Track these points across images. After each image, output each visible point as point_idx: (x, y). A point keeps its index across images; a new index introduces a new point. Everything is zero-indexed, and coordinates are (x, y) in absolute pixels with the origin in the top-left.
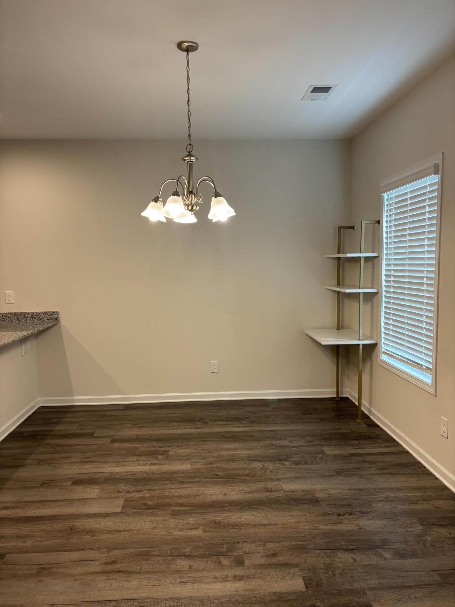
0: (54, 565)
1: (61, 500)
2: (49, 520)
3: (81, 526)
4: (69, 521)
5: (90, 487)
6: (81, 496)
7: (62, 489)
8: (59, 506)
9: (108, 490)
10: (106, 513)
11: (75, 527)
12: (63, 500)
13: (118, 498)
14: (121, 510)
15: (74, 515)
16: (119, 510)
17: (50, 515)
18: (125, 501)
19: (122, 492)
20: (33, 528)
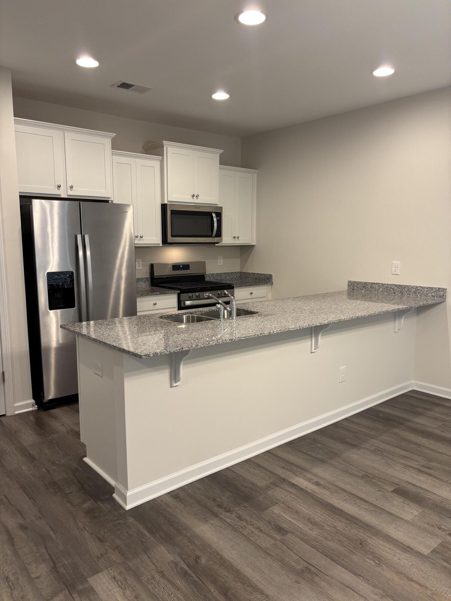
0: (321, 574)
1: (372, 504)
2: (347, 519)
3: (373, 545)
4: (364, 532)
5: (411, 504)
6: (394, 510)
7: (380, 491)
8: (366, 509)
9: (429, 519)
10: (409, 547)
11: (366, 543)
12: (374, 505)
13: (434, 535)
14: (429, 554)
15: (373, 528)
16: (426, 551)
17: (351, 514)
18: (442, 544)
19: (444, 531)
20: (327, 519)
